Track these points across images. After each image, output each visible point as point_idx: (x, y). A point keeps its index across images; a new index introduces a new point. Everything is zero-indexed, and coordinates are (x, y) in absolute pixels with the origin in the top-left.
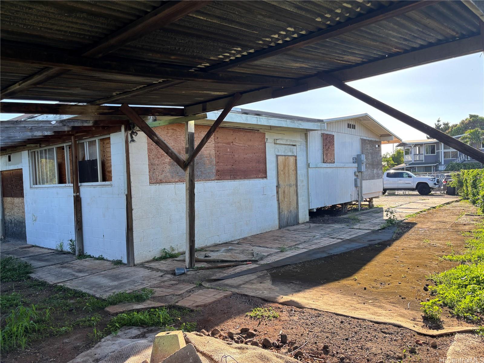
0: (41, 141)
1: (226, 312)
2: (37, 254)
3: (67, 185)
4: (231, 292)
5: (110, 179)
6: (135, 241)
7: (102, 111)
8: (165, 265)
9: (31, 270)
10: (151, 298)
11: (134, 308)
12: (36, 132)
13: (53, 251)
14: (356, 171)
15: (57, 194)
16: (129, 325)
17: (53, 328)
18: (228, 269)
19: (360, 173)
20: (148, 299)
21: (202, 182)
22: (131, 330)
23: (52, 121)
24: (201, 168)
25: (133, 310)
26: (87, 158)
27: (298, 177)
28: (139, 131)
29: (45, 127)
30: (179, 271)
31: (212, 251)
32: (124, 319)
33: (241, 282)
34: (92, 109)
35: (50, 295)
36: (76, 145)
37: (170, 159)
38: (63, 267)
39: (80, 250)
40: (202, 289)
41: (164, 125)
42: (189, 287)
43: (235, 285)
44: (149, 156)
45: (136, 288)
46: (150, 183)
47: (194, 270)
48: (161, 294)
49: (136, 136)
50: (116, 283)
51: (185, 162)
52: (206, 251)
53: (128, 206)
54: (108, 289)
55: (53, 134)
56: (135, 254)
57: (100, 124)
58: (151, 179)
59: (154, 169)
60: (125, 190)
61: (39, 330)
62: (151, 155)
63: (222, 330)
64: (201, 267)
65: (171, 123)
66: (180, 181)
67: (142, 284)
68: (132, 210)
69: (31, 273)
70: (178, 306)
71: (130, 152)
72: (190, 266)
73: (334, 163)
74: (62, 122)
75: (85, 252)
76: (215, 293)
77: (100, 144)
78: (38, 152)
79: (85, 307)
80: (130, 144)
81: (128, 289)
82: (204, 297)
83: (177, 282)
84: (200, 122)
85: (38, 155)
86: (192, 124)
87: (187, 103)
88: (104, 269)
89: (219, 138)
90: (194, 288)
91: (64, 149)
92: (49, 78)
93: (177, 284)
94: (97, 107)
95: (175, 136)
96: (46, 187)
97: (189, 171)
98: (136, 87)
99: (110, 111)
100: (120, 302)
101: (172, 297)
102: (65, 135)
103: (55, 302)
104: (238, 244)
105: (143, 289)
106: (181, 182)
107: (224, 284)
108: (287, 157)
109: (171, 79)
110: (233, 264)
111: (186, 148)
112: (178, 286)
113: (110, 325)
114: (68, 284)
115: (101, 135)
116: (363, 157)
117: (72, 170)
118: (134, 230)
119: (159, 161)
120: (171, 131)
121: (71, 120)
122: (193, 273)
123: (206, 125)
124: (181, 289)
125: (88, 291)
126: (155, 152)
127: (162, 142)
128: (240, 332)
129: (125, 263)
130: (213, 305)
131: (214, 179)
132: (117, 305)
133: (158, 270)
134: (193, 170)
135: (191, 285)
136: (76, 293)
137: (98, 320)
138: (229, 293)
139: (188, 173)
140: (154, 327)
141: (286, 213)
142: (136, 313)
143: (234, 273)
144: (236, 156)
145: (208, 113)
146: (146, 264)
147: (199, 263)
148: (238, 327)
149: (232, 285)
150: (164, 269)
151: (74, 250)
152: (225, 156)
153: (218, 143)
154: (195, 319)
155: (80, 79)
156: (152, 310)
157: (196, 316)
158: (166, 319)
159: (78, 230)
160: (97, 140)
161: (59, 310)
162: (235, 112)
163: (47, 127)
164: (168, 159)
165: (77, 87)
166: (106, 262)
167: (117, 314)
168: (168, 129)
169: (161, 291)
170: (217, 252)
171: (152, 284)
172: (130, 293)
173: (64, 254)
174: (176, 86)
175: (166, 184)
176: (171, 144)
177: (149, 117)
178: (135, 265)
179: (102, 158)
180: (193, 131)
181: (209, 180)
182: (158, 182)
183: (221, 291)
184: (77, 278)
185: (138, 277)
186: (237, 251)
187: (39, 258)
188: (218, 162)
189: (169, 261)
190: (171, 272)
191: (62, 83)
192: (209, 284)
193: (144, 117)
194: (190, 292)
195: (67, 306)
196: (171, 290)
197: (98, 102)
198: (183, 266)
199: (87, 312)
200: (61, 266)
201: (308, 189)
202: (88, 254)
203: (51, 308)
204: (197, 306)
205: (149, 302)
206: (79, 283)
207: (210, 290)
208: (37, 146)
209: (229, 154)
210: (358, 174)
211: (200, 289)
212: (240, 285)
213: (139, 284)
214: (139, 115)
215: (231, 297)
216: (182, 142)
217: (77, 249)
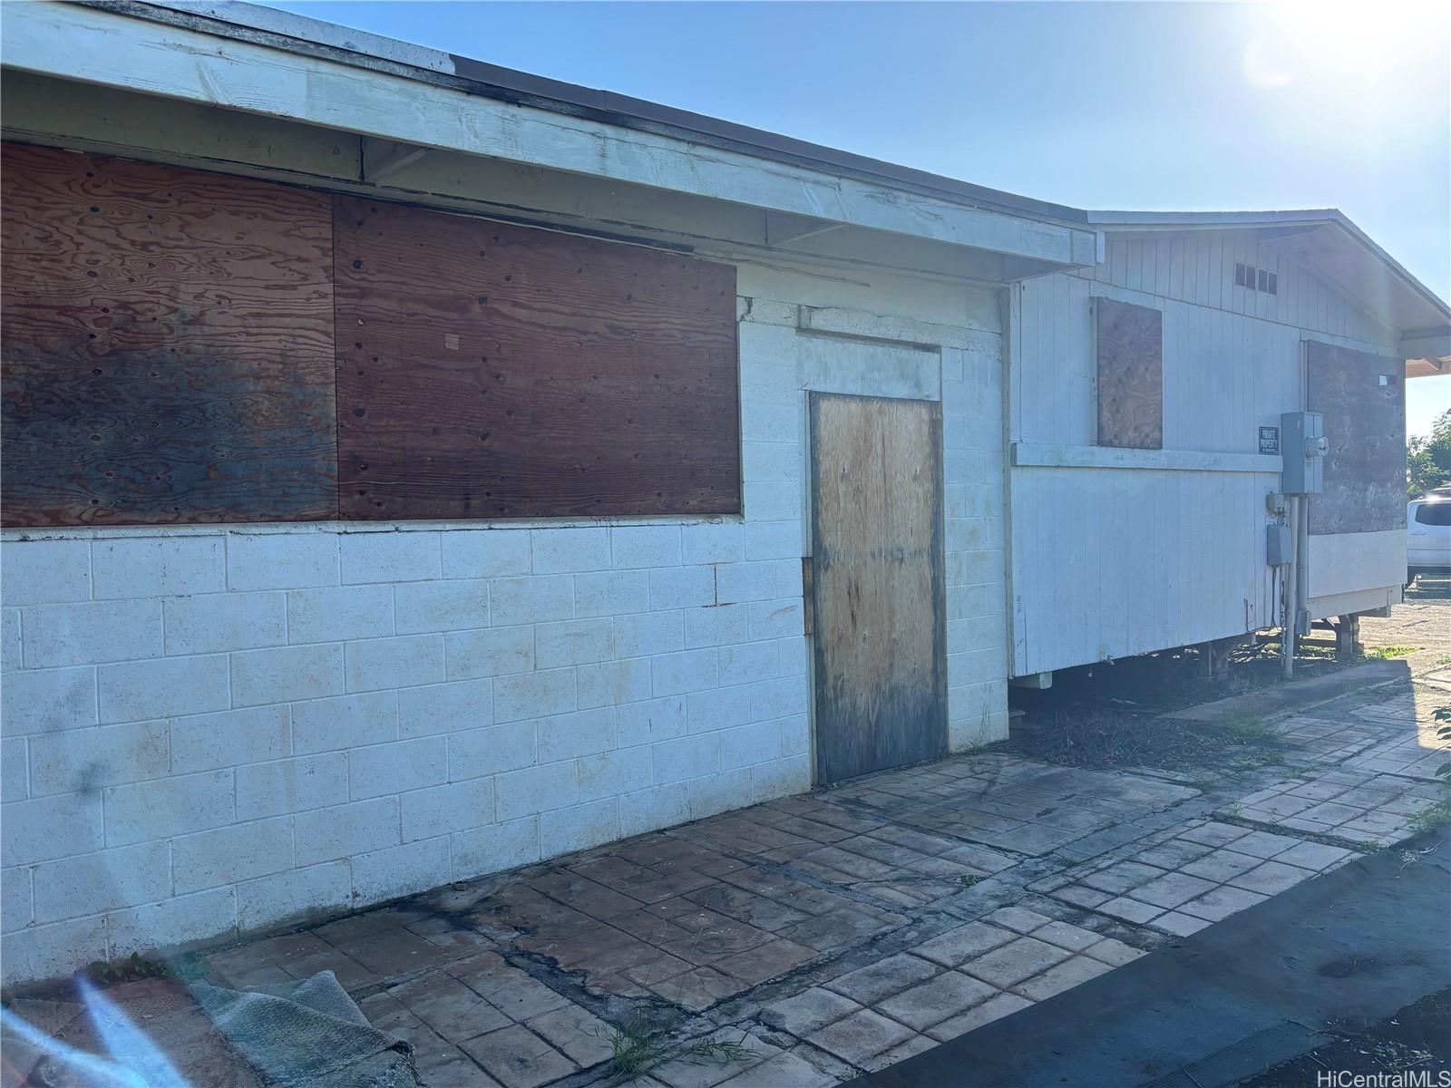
14: (1276, 489)
19: (1296, 500)
21: (212, 530)
27: (947, 512)
73: (1160, 447)
106: (10, 526)
108: (876, 406)
116: (1314, 425)
131: (323, 512)
141: (862, 702)
144: (518, 382)
152: (421, 378)
181: (278, 520)
188: (359, 412)
201: (1008, 575)
210: (1287, 507)
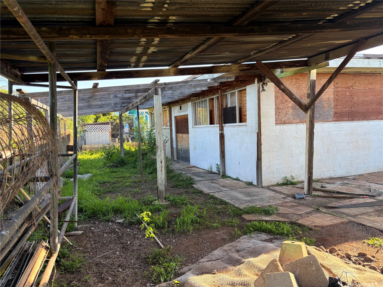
0: (200, 95)
1: (343, 236)
2: (196, 172)
3: (215, 125)
4: (347, 220)
5: (245, 121)
6: (263, 168)
7: (242, 68)
8: (287, 190)
9: (194, 182)
10: (276, 213)
11: (263, 219)
12: (197, 88)
13: (206, 171)
15: (209, 131)
16: (259, 230)
17: (209, 222)
18: (344, 200)
20: (274, 214)
21: (321, 123)
22: (261, 235)
23: (207, 79)
24: (320, 111)
25: (263, 221)
26: (229, 106)
28: (269, 82)
29: (203, 84)
30: (298, 196)
31: (328, 183)
32: (256, 226)
33: (358, 213)
34: (235, 67)
35: (205, 201)
36: (222, 96)
37: (293, 104)
38: (212, 182)
39: (223, 172)
40: (319, 213)
41: (288, 76)
42: (308, 210)
43: (352, 214)
44: (275, 102)
45: (264, 205)
46: (276, 124)
47: (312, 197)
48: (284, 212)
49: (266, 86)
50: (249, 199)
51: (306, 105)
52: (322, 182)
53: (259, 141)
54: (243, 202)
55: (208, 89)
56: (263, 179)
57: (239, 79)
58: (277, 121)
59: (280, 113)
60: (256, 129)
61: (200, 223)
62: (277, 101)
63: (339, 250)
64: (318, 195)
65: (296, 74)
66: (300, 122)
67: (269, 202)
68: (261, 144)
69: (193, 184)
70: (299, 223)
71: (261, 99)
72: (308, 193)
74: (214, 79)
75: (226, 174)
76: (332, 218)
77: (239, 94)
78: (197, 103)
79: (228, 212)
80: (261, 93)
81: (258, 204)
82: (321, 220)
83: (297, 205)
84: (321, 70)
85: (197, 105)
86: (314, 72)
87: (310, 54)
88: (240, 188)
89: (338, 84)
90: (312, 211)
91: (213, 100)
92: (210, 47)
93: (297, 206)
94: (239, 65)
95: (298, 84)
96: (202, 127)
97: (310, 113)
98: (269, 46)
99: (248, 68)
100: (253, 212)
101: (294, 216)
102: (215, 89)
103: (209, 205)
104: (353, 179)
105: (270, 206)
106: (302, 123)
107: (341, 212)
109: (301, 34)
110: (349, 196)
111: (308, 94)
112: (298, 207)
113: (246, 228)
114: (216, 194)
115: (239, 88)
117: (219, 115)
118: (262, 160)
119: (283, 105)
120: (294, 80)
121: (220, 78)
122: (311, 199)
123: (327, 72)
124: (301, 210)
125: (229, 201)
126: (280, 99)
127: (288, 89)
128: (357, 255)
129: (255, 184)
130: (330, 228)
131: (332, 120)
132: (251, 215)
133: (281, 193)
134: (313, 113)
135: (309, 208)
136: (222, 202)
137: (238, 223)
138: (345, 220)
139: (309, 115)
140: (279, 236)
142: (265, 223)
143: (351, 204)
144: (356, 99)
145: (329, 61)
146: (271, 187)
147: (316, 191)
148: (355, 251)
149: (349, 214)
150: (286, 193)
151: (219, 171)
152: (344, 100)
153: (338, 88)
154: (313, 236)
155: (229, 45)
156: (277, 223)
157: (314, 234)
158: (289, 232)
159: (222, 157)
160: (236, 91)
161: (212, 211)
162: (357, 58)
163: (205, 84)
164: (291, 103)
165: (227, 51)
166: (241, 182)
167: (250, 221)
168: (292, 79)
169: (284, 210)
170: (333, 185)
171: (276, 203)
172: (259, 207)
173: (213, 173)
174: (303, 40)
175: (289, 124)
176: (294, 91)
177: (277, 69)
178: (262, 187)
179: (239, 105)
180: (315, 79)
181: (327, 121)
182: (282, 123)
183: (337, 218)
184: (222, 191)
185: (265, 197)
186: (353, 186)
187: (198, 174)
188: (336, 105)
189: (290, 187)
190: (292, 196)
191: (217, 50)
192: (326, 210)
193: (273, 70)
194: (309, 214)
195: (217, 209)
196: (292, 210)
197: (239, 61)
198: (302, 192)
199: (229, 215)
200: (212, 181)
202: (228, 175)
203: (207, 209)
204: (316, 226)
205: (274, 216)
206: (224, 195)
207: (327, 214)
208: (197, 99)
209: (348, 97)
211: (317, 213)
212: (357, 215)
213: (266, 201)
214: (269, 69)
215: (347, 224)
216: (304, 89)
217: (221, 171)
